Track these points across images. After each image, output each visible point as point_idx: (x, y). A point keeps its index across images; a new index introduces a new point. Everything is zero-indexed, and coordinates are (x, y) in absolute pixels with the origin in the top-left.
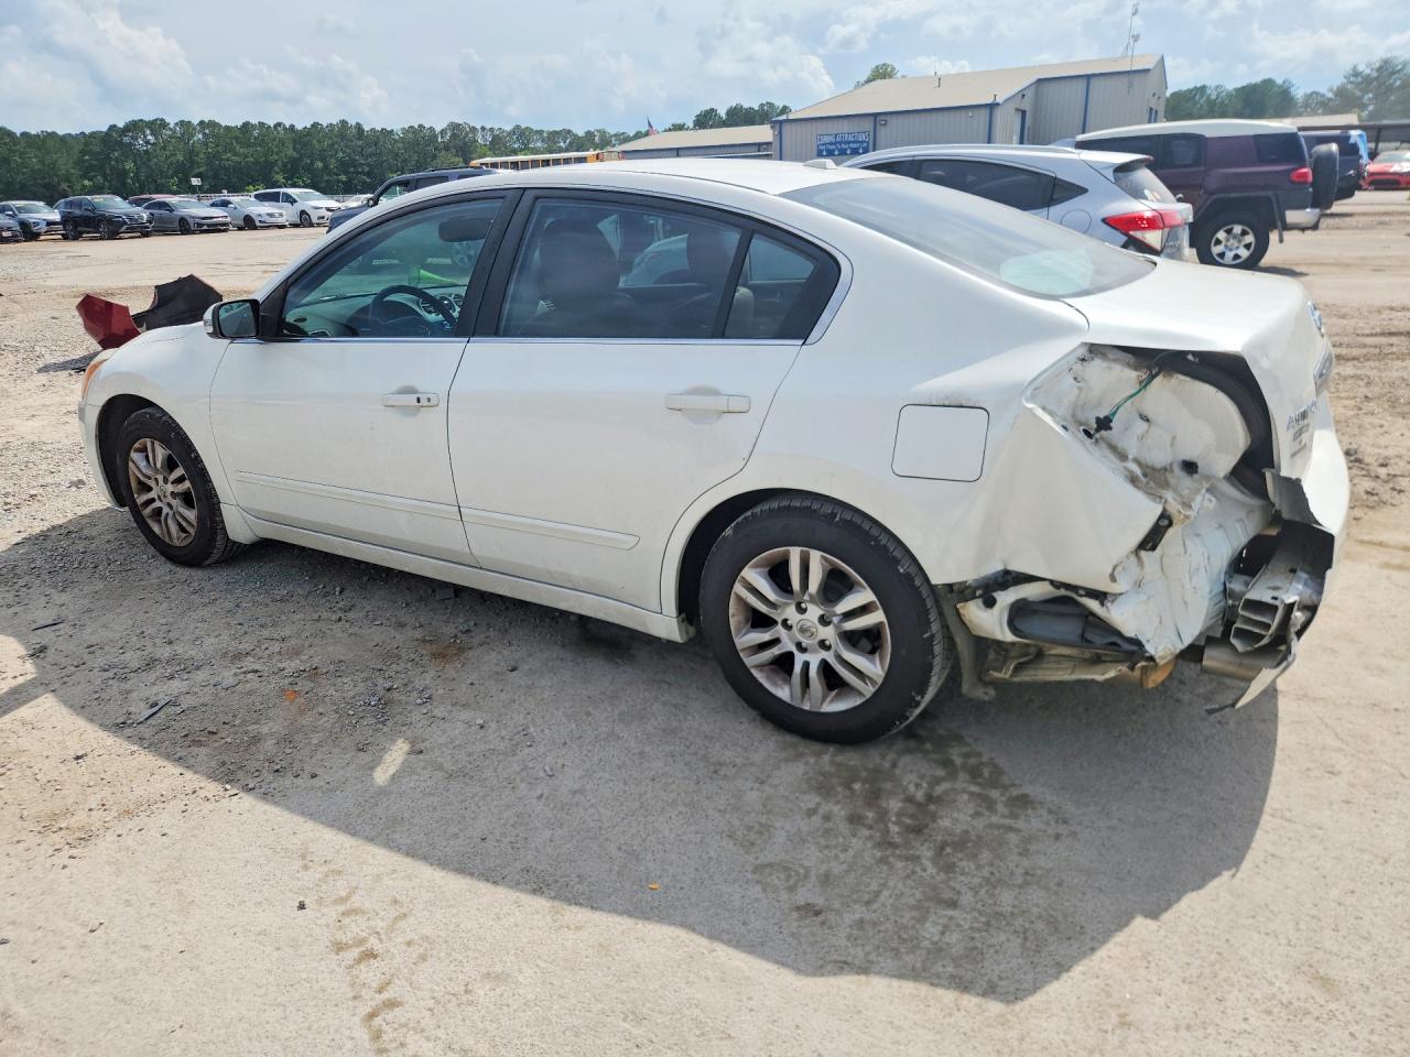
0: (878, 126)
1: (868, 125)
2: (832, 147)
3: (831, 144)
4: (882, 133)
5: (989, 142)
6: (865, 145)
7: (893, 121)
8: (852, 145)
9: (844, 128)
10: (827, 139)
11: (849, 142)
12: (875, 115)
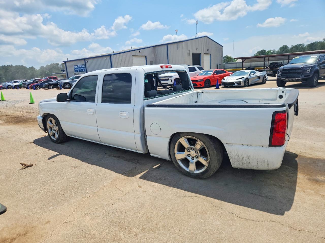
0: (86, 63)
1: (83, 62)
2: (77, 69)
3: (77, 68)
4: (87, 64)
5: (112, 68)
6: (84, 69)
7: (89, 60)
8: (82, 69)
9: (79, 63)
10: (76, 67)
11: (80, 68)
12: (85, 59)
